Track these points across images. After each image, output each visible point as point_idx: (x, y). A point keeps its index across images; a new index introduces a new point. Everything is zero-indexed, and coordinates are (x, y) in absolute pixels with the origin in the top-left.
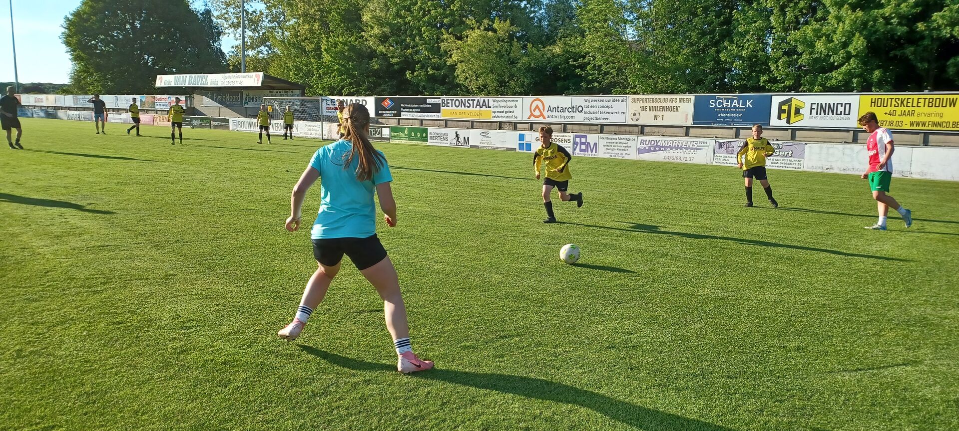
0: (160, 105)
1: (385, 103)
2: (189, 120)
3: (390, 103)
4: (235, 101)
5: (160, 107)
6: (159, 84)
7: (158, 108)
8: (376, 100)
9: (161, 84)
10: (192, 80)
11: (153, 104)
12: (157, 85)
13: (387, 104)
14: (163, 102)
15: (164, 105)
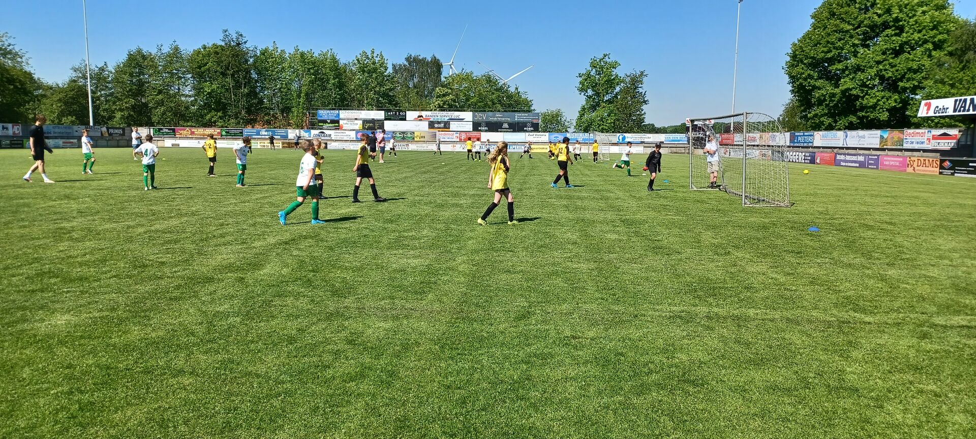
0: (912, 143)
5: (912, 145)
6: (922, 112)
7: (906, 146)
9: (927, 113)
11: (901, 142)
12: (919, 115)
14: (919, 139)
15: (918, 143)
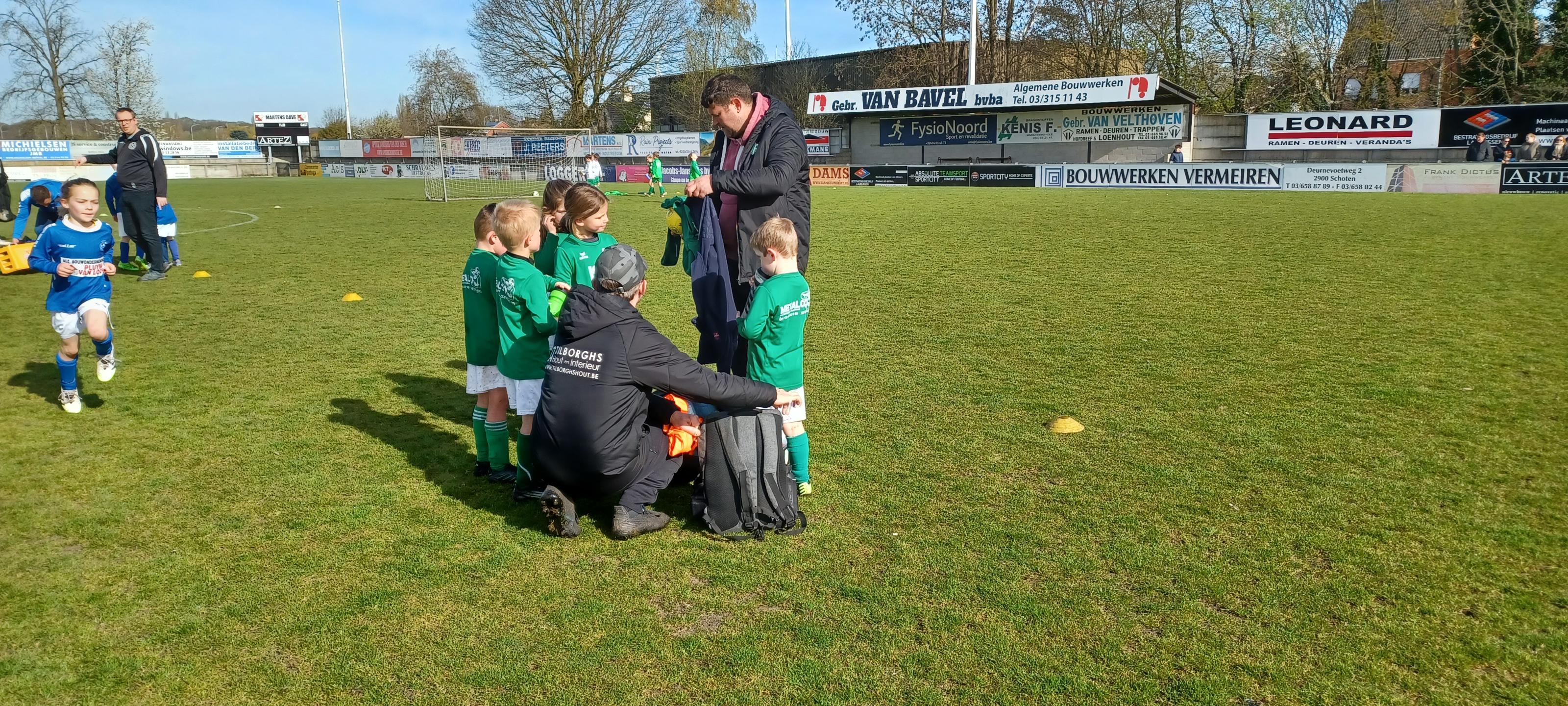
1: (1480, 119)
2: (906, 172)
3: (1496, 118)
4: (973, 133)
6: (813, 108)
8: (1445, 115)
9: (822, 109)
10: (918, 99)
12: (810, 111)
13: (1484, 121)
